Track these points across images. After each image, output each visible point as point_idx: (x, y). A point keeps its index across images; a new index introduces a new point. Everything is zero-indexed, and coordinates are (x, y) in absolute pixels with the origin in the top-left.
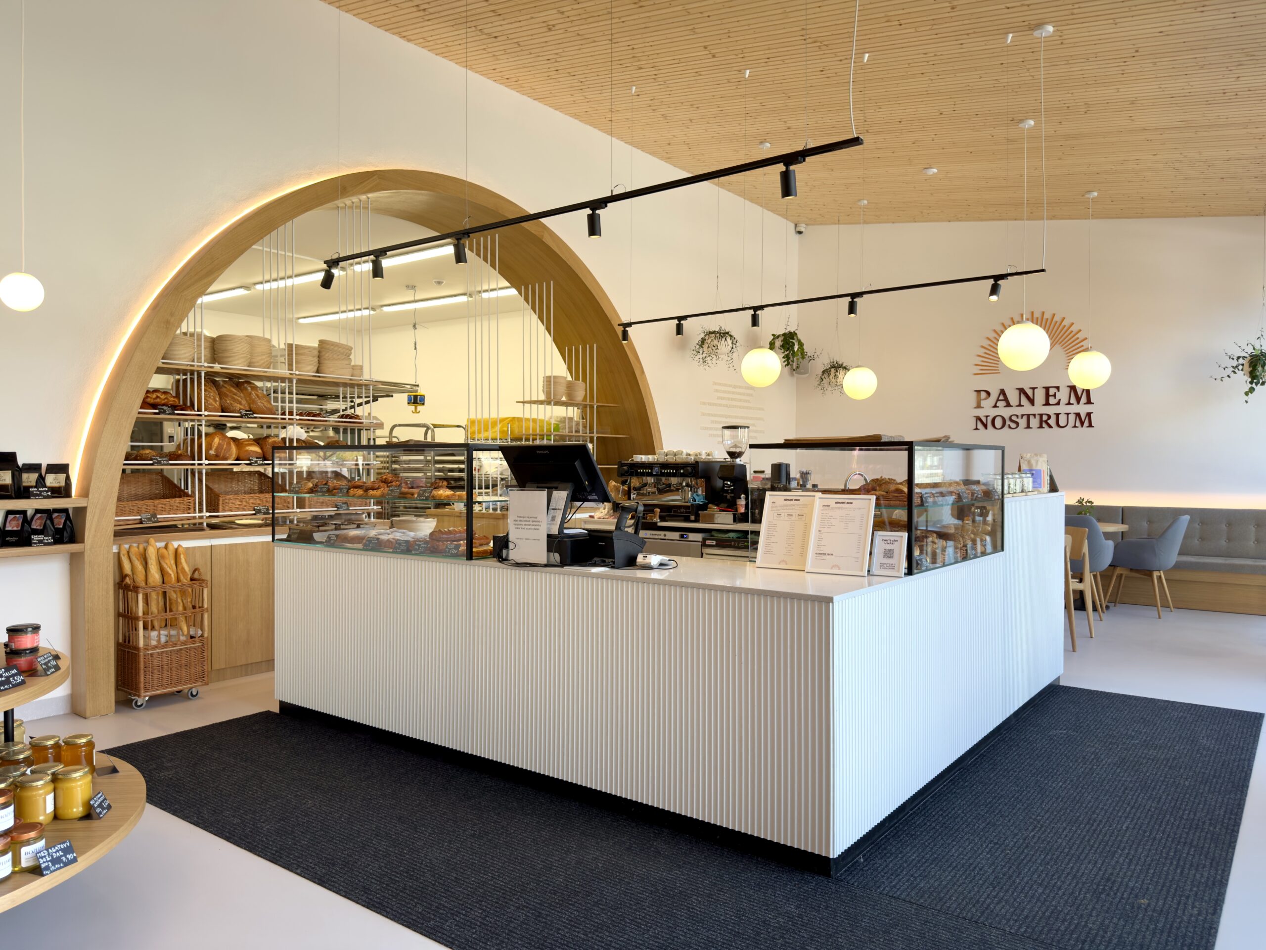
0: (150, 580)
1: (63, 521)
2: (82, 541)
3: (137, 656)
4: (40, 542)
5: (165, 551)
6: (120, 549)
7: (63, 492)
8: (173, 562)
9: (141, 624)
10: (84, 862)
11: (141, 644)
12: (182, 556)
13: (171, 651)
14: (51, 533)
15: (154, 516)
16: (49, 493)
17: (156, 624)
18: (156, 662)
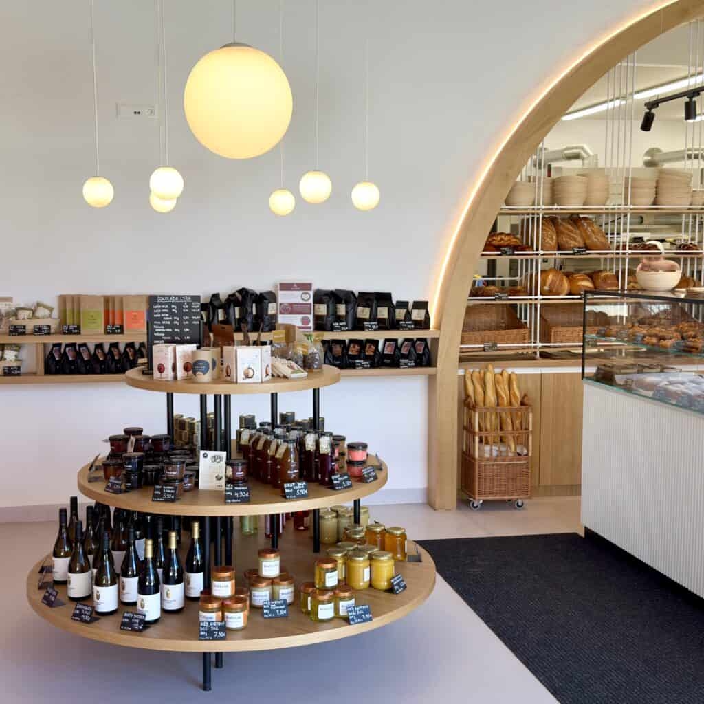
0: (487, 401)
1: (423, 348)
2: (436, 366)
3: (473, 465)
4: (406, 364)
5: (500, 377)
6: (465, 372)
7: (424, 324)
8: (506, 387)
9: (477, 439)
10: (377, 623)
11: (477, 455)
12: (514, 383)
13: (501, 465)
14: (414, 358)
15: (495, 344)
16: (413, 326)
17: (490, 439)
18: (488, 472)
